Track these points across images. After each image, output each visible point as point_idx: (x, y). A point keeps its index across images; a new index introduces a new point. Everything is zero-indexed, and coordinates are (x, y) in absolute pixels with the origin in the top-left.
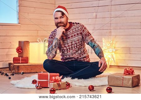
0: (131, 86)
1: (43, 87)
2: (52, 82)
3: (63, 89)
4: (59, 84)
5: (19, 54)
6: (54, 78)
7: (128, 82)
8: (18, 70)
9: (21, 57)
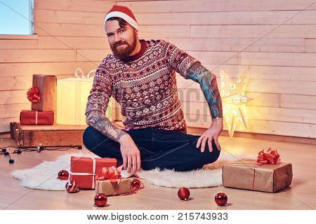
0: (271, 190)
1: (81, 189)
3: (125, 194)
4: (117, 182)
5: (33, 103)
6: (104, 170)
7: (266, 182)
8: (31, 141)
9: (38, 111)
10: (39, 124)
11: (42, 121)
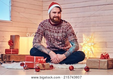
0: (106, 68)
1: (29, 68)
2: (38, 63)
5: (10, 46)
6: (39, 60)
8: (9, 59)
9: (12, 49)
10: (12, 54)
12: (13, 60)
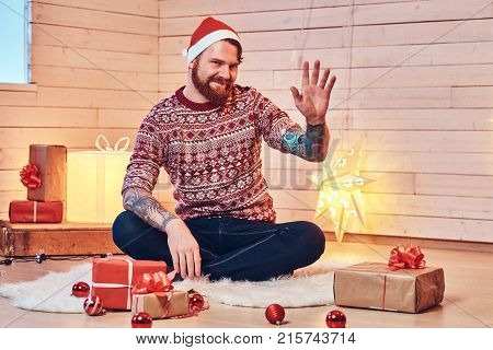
0: (412, 309)
1: (109, 310)
2: (142, 290)
3: (179, 316)
4: (166, 297)
5: (30, 190)
6: (147, 278)
7: (404, 295)
8: (27, 245)
9: (38, 201)
10: (38, 222)
11: (42, 217)
12: (42, 251)
